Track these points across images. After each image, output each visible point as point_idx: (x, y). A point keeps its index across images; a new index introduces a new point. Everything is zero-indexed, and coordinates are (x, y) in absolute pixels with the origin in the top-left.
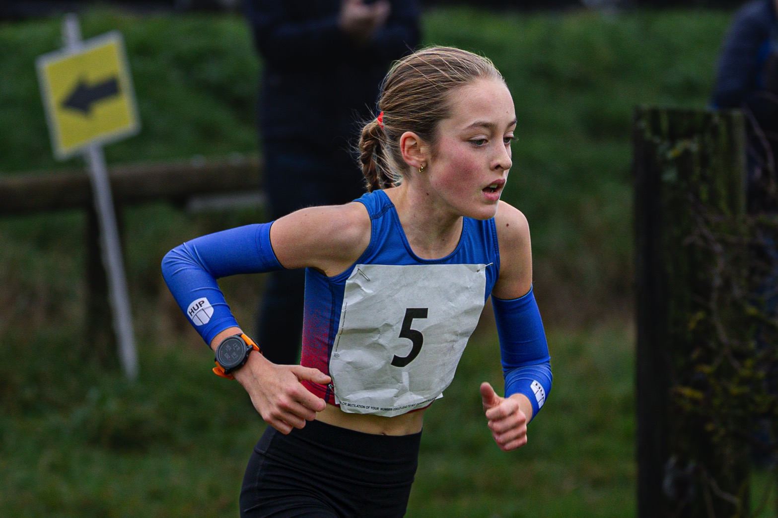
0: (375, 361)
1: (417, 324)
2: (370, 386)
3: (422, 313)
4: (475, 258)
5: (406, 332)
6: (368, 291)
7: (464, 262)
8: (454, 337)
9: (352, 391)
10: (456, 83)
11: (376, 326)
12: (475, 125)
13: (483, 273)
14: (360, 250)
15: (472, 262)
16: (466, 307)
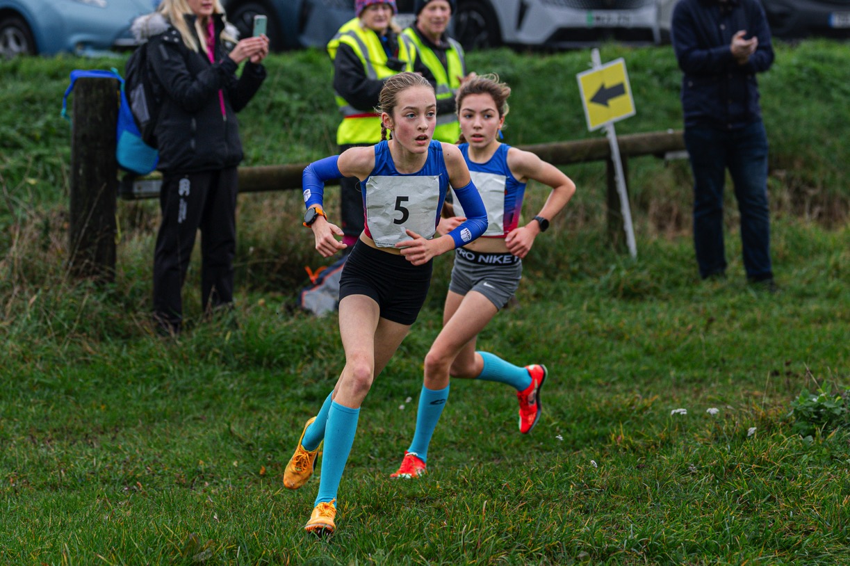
0: (387, 222)
1: (403, 204)
2: (387, 233)
3: (406, 199)
4: (432, 172)
5: (398, 207)
6: (376, 188)
7: (426, 175)
8: (426, 210)
9: (379, 237)
10: (400, 89)
11: (382, 204)
12: (407, 108)
13: (438, 180)
14: (369, 170)
15: (431, 175)
16: (429, 196)
